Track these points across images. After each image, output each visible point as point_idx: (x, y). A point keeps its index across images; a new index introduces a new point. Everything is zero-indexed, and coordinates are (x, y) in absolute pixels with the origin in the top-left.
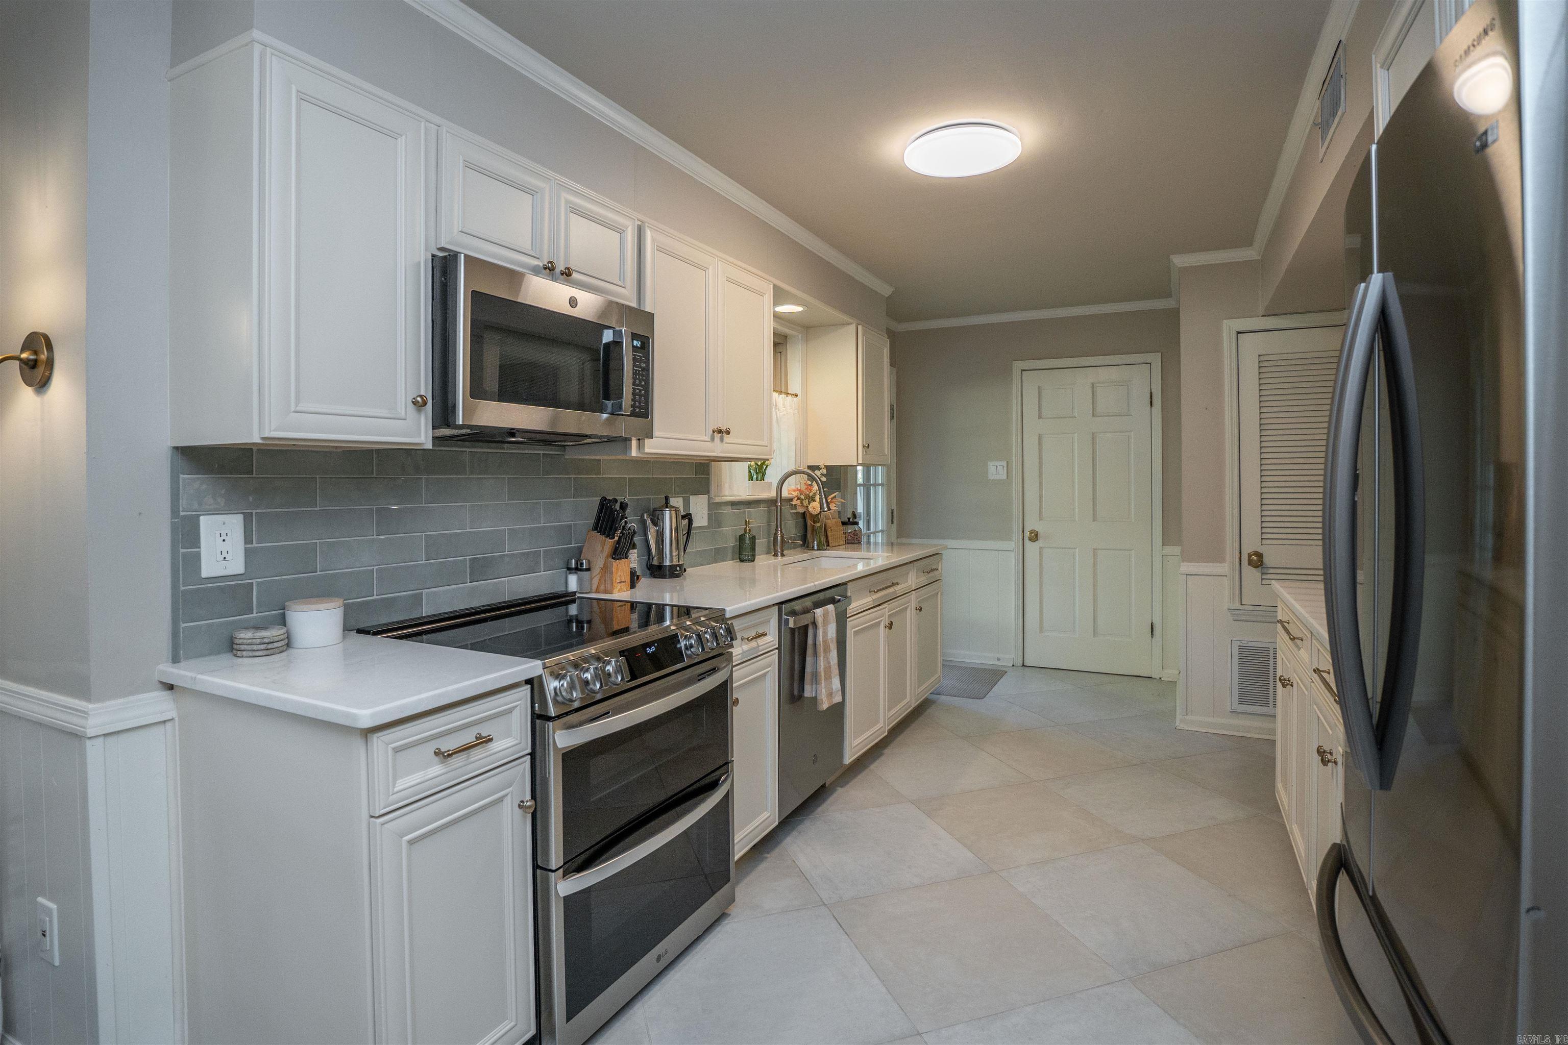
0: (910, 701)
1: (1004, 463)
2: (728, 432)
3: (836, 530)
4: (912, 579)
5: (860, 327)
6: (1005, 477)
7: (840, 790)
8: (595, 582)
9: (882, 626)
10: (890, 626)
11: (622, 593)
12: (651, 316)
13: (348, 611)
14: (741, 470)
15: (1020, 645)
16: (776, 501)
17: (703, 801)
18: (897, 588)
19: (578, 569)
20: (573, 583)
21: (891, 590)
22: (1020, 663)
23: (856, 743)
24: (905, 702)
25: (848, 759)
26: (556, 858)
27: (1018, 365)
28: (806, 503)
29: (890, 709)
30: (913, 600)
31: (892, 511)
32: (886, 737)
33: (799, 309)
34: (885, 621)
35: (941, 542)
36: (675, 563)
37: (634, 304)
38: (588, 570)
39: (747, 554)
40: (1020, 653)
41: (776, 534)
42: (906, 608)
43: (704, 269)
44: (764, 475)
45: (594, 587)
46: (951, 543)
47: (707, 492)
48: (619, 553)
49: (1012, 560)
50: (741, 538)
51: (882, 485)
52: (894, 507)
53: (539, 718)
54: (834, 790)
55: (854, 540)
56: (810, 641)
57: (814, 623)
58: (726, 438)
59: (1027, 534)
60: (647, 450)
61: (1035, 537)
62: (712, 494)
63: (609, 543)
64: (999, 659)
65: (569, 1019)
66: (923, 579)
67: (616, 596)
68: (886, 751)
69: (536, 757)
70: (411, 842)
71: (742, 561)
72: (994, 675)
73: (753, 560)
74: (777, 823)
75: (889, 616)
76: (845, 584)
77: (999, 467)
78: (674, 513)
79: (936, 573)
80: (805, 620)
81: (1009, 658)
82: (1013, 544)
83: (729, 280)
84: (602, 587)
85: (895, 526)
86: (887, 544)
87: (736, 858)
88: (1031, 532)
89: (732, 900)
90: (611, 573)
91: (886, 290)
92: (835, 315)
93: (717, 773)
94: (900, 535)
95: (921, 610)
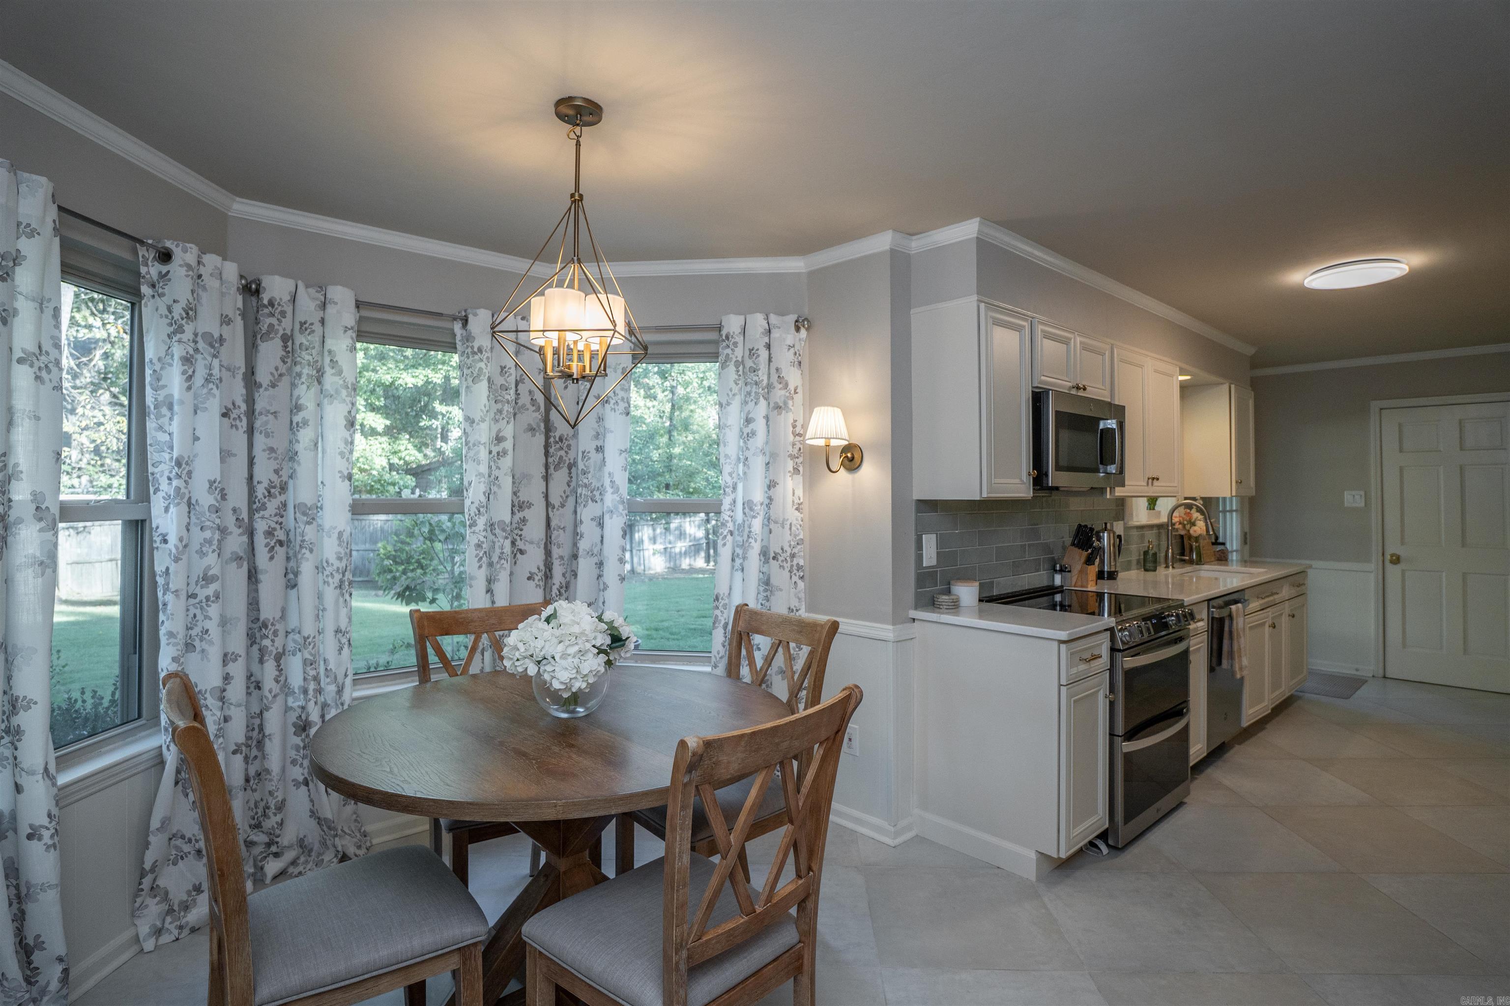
0: (1283, 692)
1: (1362, 493)
2: (1158, 479)
3: (1208, 550)
4: (1286, 592)
5: (1233, 386)
6: (1363, 504)
7: (1237, 747)
8: (1074, 580)
9: (1267, 625)
10: (1274, 626)
11: (1092, 587)
12: (1123, 408)
13: (981, 586)
14: (1143, 503)
15: (1381, 658)
16: (1168, 525)
17: (1177, 722)
18: (1276, 597)
19: (1062, 570)
20: (1058, 580)
21: (1271, 598)
22: (1380, 673)
23: (1251, 711)
24: (1281, 690)
25: (1245, 723)
26: (1120, 730)
27: (1375, 405)
28: (1188, 527)
29: (1273, 692)
30: (1287, 608)
31: (1246, 534)
32: (1269, 714)
33: (1188, 377)
34: (1269, 621)
35: (1308, 562)
36: (1113, 569)
37: (1109, 400)
38: (1069, 571)
39: (1149, 565)
40: (1381, 665)
41: (1167, 551)
42: (1281, 614)
43: (1141, 366)
44: (1155, 505)
45: (1073, 583)
46: (1316, 564)
47: (1123, 519)
48: (1089, 561)
49: (1372, 581)
50: (1146, 553)
51: (1236, 511)
52: (1247, 530)
53: (1113, 650)
54: (1232, 747)
55: (1222, 558)
56: (1226, 628)
57: (1230, 616)
58: (1156, 483)
59: (1388, 557)
60: (1117, 494)
61: (1396, 560)
62: (1126, 520)
63: (1085, 554)
64: (1357, 670)
65: (1125, 823)
66: (1294, 592)
67: (1089, 589)
68: (1268, 726)
69: (1112, 670)
70: (1075, 701)
71: (1146, 570)
72: (1355, 683)
73: (1155, 570)
74: (1205, 754)
75: (1273, 618)
76: (1243, 590)
77: (1357, 497)
78: (1112, 535)
79: (1303, 587)
80: (1224, 613)
81: (1369, 668)
82: (1373, 566)
83: (1156, 371)
84: (1079, 583)
85: (1247, 547)
86: (1241, 561)
87: (1191, 764)
88: (1392, 556)
89: (1187, 793)
90: (1087, 574)
91: (1250, 351)
92: (1213, 378)
93: (1181, 706)
94: (1252, 554)
95: (1293, 616)
